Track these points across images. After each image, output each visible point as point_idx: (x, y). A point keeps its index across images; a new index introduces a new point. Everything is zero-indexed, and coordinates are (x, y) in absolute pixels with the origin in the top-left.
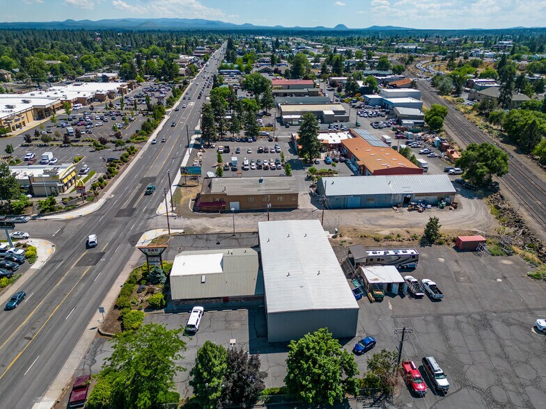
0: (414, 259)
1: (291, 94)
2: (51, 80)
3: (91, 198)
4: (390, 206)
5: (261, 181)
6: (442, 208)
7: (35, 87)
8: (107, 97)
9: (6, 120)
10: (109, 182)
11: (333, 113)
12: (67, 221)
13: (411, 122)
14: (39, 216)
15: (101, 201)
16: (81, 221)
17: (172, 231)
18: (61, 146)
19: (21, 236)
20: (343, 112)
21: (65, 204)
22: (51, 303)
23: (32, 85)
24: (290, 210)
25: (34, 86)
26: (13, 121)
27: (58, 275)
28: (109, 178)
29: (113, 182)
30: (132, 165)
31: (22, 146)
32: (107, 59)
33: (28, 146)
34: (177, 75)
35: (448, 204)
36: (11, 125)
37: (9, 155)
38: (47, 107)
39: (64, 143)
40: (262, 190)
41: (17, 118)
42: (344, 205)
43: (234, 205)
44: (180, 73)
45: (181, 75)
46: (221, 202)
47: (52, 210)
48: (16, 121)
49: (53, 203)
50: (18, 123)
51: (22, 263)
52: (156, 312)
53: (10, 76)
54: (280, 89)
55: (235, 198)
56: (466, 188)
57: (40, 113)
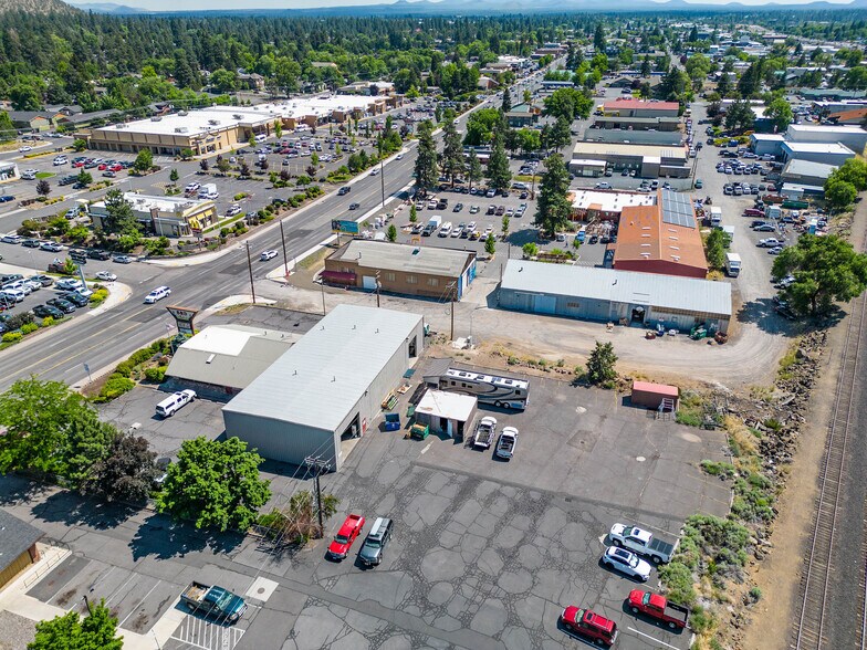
0: (518, 396)
1: (626, 126)
2: (308, 90)
3: (213, 246)
4: (604, 321)
5: (416, 252)
6: (696, 338)
7: (284, 98)
8: (349, 117)
9: (196, 139)
10: (253, 228)
11: (659, 162)
12: (168, 269)
13: (800, 188)
14: (146, 258)
15: (224, 252)
16: (181, 272)
17: (260, 300)
18: (239, 179)
19: (106, 277)
20: (682, 161)
21: (179, 248)
22: (70, 352)
23: (279, 95)
24: (443, 300)
25: (280, 98)
26: (204, 141)
27: (105, 326)
28: (256, 224)
29: (258, 230)
30: (301, 211)
31: (198, 173)
32: (399, 62)
33: (203, 174)
34: (474, 88)
35: (710, 334)
36: (201, 146)
37: (173, 183)
38: (254, 126)
39: (243, 174)
40: (412, 265)
41: (210, 137)
42: (530, 308)
43: (369, 281)
44: (480, 84)
45: (481, 88)
46: (350, 274)
47: (160, 253)
48: (208, 141)
49: (166, 245)
50: (210, 144)
51: (81, 306)
52: (150, 385)
53: (263, 82)
54: (614, 115)
55: (370, 271)
56: (780, 314)
57: (247, 133)
